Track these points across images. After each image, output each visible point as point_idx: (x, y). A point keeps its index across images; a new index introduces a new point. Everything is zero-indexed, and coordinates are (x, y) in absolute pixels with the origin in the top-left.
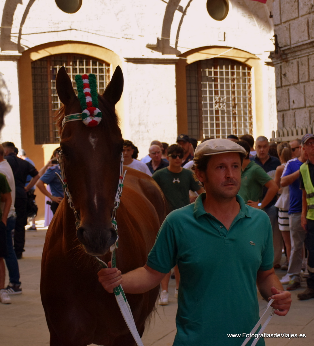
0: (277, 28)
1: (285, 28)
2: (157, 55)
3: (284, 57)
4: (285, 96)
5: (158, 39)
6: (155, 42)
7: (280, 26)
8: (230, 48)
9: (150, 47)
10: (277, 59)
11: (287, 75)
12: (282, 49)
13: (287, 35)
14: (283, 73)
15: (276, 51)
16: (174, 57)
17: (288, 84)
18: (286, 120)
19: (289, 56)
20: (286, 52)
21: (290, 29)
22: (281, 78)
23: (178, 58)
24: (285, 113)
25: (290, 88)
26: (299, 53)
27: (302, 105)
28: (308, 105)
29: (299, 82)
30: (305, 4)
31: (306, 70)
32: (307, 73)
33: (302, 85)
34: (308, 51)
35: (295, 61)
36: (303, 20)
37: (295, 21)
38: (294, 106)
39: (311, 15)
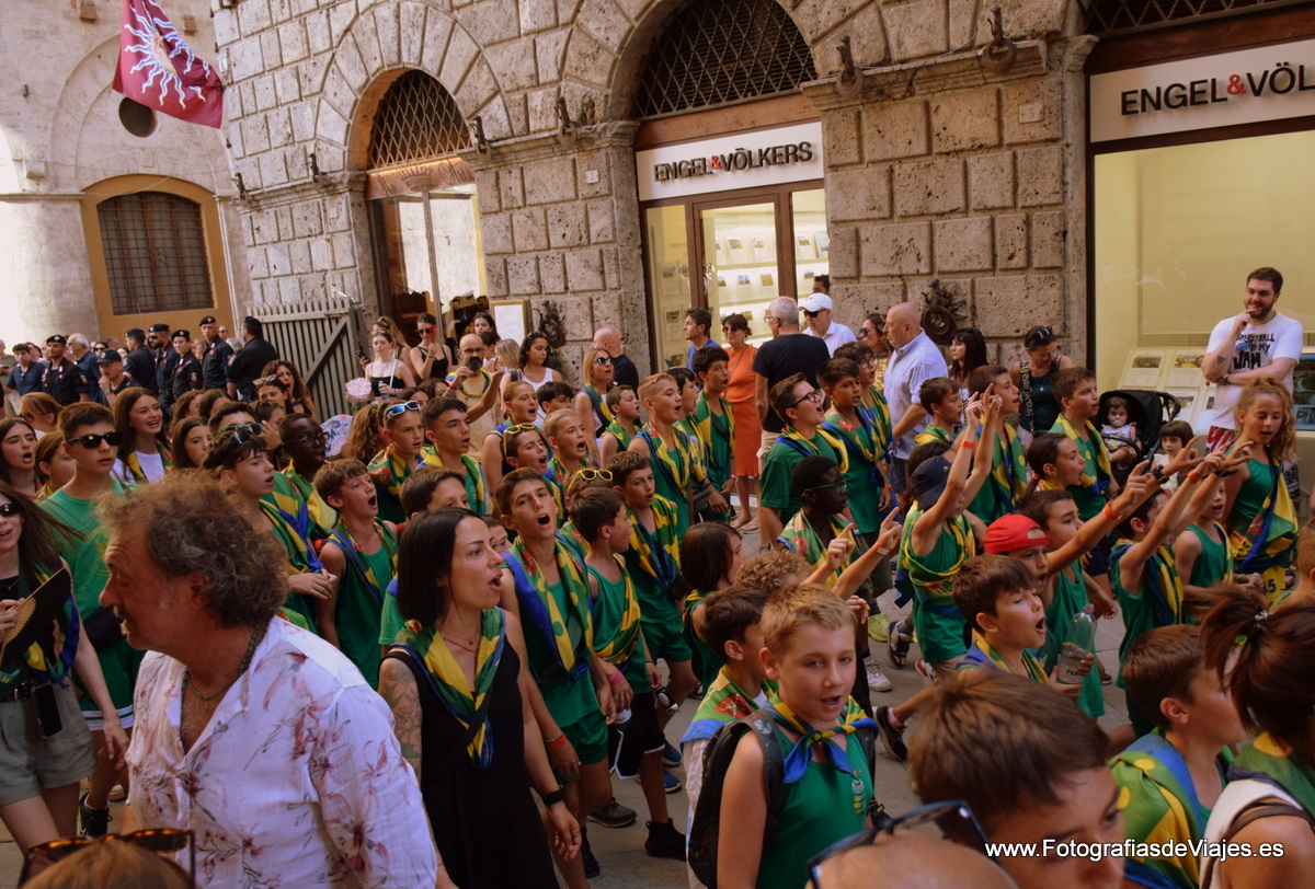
0: (239, 162)
1: (250, 165)
3: (255, 204)
4: (262, 258)
6: (40, 169)
7: (244, 160)
8: (162, 177)
10: (245, 207)
11: (262, 229)
12: (251, 193)
13: (257, 174)
14: (255, 226)
15: (242, 197)
16: (76, 192)
17: (265, 241)
18: (265, 291)
19: (262, 203)
20: (257, 198)
21: (259, 165)
22: (253, 234)
23: (81, 193)
24: (263, 281)
25: (268, 247)
26: (276, 200)
27: (288, 271)
28: (295, 271)
29: (279, 240)
30: (278, 132)
31: (289, 223)
32: (290, 228)
33: (285, 244)
34: (289, 197)
35: (271, 211)
36: (278, 154)
37: (266, 155)
38: (277, 273)
39: (289, 148)
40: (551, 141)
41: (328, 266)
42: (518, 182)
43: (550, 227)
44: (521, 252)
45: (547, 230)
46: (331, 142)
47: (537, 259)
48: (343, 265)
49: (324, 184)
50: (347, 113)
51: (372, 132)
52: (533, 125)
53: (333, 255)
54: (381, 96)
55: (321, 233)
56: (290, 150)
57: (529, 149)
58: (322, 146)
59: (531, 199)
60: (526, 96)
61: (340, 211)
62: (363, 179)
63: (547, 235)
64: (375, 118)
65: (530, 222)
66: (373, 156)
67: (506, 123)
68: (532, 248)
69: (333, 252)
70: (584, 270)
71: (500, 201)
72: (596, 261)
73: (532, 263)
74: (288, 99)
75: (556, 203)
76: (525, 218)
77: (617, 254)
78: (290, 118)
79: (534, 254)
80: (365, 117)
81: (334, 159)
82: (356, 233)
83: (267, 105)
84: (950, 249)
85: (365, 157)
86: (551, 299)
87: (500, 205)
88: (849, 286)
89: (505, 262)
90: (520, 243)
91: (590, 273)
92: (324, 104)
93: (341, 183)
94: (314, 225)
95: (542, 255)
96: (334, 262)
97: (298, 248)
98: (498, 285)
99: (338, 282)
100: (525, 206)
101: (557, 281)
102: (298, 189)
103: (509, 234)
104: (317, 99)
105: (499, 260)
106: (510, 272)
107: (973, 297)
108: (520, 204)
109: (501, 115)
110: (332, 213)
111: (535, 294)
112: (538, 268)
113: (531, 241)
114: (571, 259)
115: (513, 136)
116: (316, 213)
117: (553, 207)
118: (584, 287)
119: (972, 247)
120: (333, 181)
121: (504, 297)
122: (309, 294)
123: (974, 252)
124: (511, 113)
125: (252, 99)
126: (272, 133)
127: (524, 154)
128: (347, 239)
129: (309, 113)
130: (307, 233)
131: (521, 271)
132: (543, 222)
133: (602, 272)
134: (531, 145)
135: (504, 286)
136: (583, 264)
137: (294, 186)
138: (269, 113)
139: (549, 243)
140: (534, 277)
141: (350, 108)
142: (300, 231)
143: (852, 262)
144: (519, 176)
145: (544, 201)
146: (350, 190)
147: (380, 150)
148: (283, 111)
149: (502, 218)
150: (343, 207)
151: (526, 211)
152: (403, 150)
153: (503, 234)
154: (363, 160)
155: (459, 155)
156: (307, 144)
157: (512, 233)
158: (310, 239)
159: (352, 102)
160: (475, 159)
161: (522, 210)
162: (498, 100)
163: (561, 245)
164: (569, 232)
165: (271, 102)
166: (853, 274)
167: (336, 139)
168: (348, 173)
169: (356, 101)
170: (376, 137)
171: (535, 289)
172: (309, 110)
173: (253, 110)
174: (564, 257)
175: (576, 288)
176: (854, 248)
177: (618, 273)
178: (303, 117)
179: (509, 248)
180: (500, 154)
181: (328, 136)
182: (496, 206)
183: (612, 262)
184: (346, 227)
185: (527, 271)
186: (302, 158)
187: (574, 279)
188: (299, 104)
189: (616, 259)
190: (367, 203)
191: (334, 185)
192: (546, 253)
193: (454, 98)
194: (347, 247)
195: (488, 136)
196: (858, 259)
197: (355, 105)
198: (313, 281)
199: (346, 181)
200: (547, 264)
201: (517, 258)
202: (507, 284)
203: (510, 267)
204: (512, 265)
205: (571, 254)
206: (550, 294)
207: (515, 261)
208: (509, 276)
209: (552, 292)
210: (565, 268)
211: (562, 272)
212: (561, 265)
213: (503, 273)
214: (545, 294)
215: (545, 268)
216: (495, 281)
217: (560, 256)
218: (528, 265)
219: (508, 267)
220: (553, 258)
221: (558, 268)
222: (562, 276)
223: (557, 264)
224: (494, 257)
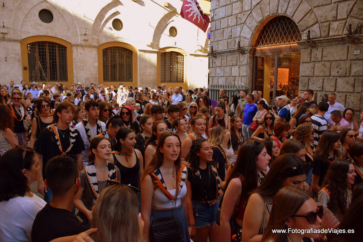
0: (212, 43)
1: (216, 44)
2: (151, 49)
3: (215, 55)
4: (214, 71)
5: (151, 43)
6: (150, 44)
7: (213, 43)
8: (177, 48)
9: (148, 46)
10: (212, 56)
11: (216, 63)
12: (214, 52)
13: (217, 47)
14: (214, 62)
15: (212, 53)
16: (157, 50)
17: (216, 66)
18: (213, 81)
19: (217, 55)
20: (216, 54)
21: (218, 44)
22: (213, 64)
23: (158, 51)
24: (213, 78)
25: (217, 68)
26: (223, 54)
27: (222, 75)
28: (225, 76)
29: (221, 66)
30: (227, 35)
31: (226, 61)
32: (226, 63)
33: (223, 67)
34: (227, 54)
35: (220, 58)
36: (226, 41)
37: (221, 41)
38: (218, 76)
39: (230, 39)
40: (340, 39)
41: (237, 75)
42: (321, 53)
43: (332, 69)
44: (316, 76)
45: (330, 70)
46: (245, 38)
47: (324, 79)
48: (242, 75)
49: (241, 51)
50: (253, 29)
51: (259, 35)
52: (331, 34)
53: (239, 72)
54: (265, 24)
55: (237, 65)
56: (230, 40)
57: (328, 42)
58: (242, 39)
59: (324, 59)
60: (330, 24)
61: (245, 59)
62: (254, 50)
63: (330, 71)
64: (261, 31)
65: (323, 66)
66: (258, 43)
67: (319, 33)
68: (322, 75)
69: (239, 71)
70: (345, 85)
71: (311, 59)
72: (352, 82)
73: (321, 81)
74: (232, 25)
75: (337, 61)
76: (321, 65)
78: (232, 31)
79: (322, 78)
80: (258, 31)
81: (246, 44)
82: (249, 66)
83: (224, 27)
85: (255, 43)
86: (327, 93)
87: (311, 60)
89: (309, 79)
90: (316, 73)
91: (348, 86)
92: (245, 26)
93: (247, 50)
94: (234, 63)
95: (325, 78)
96: (239, 74)
97: (227, 69)
98: (304, 86)
99: (240, 80)
100: (321, 61)
101: (331, 88)
102: (231, 52)
103: (312, 70)
104: (242, 25)
105: (307, 78)
106: (310, 83)
108: (320, 60)
109: (318, 30)
110: (242, 59)
111: (320, 91)
112: (323, 82)
113: (322, 73)
114: (340, 80)
115: (321, 37)
116: (236, 59)
117: (334, 62)
118: (344, 91)
120: (244, 50)
122: (229, 83)
124: (322, 30)
125: (220, 25)
126: (225, 35)
127: (325, 44)
128: (246, 67)
129: (239, 29)
130: (231, 65)
131: (315, 83)
132: (329, 67)
133: (354, 86)
134: (330, 40)
136: (345, 82)
137: (230, 51)
138: (224, 29)
139: (330, 74)
140: (321, 85)
141: (255, 28)
142: (229, 64)
144: (321, 51)
145: (330, 59)
146: (249, 53)
147: (261, 41)
148: (230, 29)
149: (311, 65)
150: (246, 58)
151: (322, 63)
152: (270, 41)
153: (310, 70)
154: (254, 43)
155: (297, 43)
156: (236, 38)
157: (314, 70)
158: (232, 67)
159: (256, 26)
160: (303, 45)
161: (320, 62)
162: (317, 25)
163: (336, 75)
164: (341, 71)
165: (226, 26)
167: (247, 37)
168: (250, 48)
169: (257, 25)
170: (260, 37)
171: (321, 89)
172: (239, 28)
173: (219, 28)
174: (336, 79)
175: (340, 90)
177: (362, 87)
178: (236, 30)
179: (312, 75)
180: (315, 43)
181: (245, 36)
182: (309, 60)
183: (360, 83)
184: (246, 64)
185: (318, 82)
186: (234, 43)
187: (340, 88)
188: (236, 26)
189: (362, 82)
190: (253, 57)
191: (244, 51)
192: (328, 77)
193: (297, 25)
194: (245, 70)
195: (311, 37)
197: (256, 27)
198: (230, 79)
199: (249, 50)
200: (328, 81)
201: (314, 78)
202: (308, 86)
203: (311, 81)
204: (312, 80)
205: (340, 79)
206: (327, 91)
207: (313, 79)
208: (309, 84)
209: (328, 91)
210: (336, 83)
211: (334, 84)
212: (335, 82)
213: (307, 83)
214: (325, 91)
215: (327, 83)
216: (303, 85)
217: (335, 79)
218: (319, 81)
219: (310, 81)
220: (331, 79)
221: (333, 83)
222: (334, 86)
223: (333, 82)
224: (304, 77)
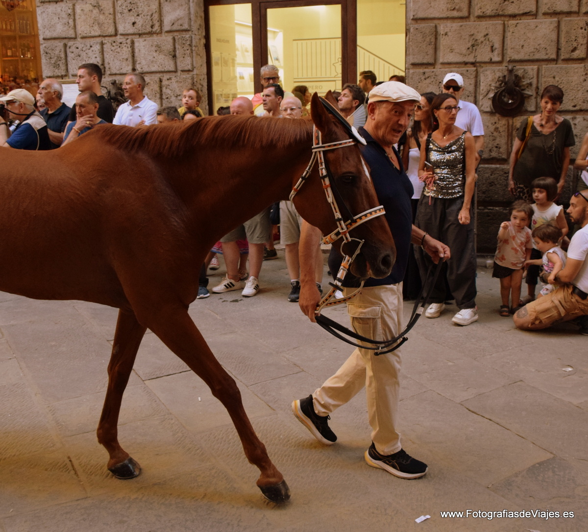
43: (118, 16)
44: (83, 38)
45: (115, 19)
47: (102, 44)
63: (115, 23)
65: (96, 11)
68: (97, 34)
70: (155, 54)
72: (169, 46)
73: (97, 48)
76: (91, 8)
77: (191, 41)
79: (99, 40)
84: (522, 43)
86: (118, 79)
88: (426, 70)
89: (65, 46)
90: (82, 29)
91: (162, 56)
95: (106, 40)
98: (56, 66)
101: (124, 64)
103: (71, 22)
105: (60, 45)
106: (70, 55)
107: (538, 81)
112: (102, 52)
113: (96, 27)
114: (140, 44)
118: (153, 69)
119: (541, 42)
121: (62, 77)
123: (543, 46)
131: (83, 54)
132: (111, 10)
133: (174, 56)
135: (63, 67)
136: (154, 48)
139: (116, 30)
140: (99, 60)
143: (431, 51)
149: (65, 7)
151: (92, 1)
153: (65, 21)
157: (74, 20)
161: (88, 0)
163: (131, 31)
164: (139, 21)
166: (431, 61)
174: (133, 43)
175: (146, 69)
176: (433, 40)
177: (192, 58)
179: (71, 33)
183: (187, 47)
185: (90, 54)
187: (144, 62)
189: (190, 45)
192: (113, 39)
196: (436, 50)
200: (113, 48)
201: (79, 43)
202: (67, 65)
203: (71, 50)
204: (73, 49)
205: (141, 40)
206: (116, 74)
207: (77, 45)
208: (69, 59)
209: (118, 72)
210: (133, 52)
211: (130, 56)
212: (130, 49)
213: (63, 56)
214: (110, 75)
215: (111, 52)
216: (53, 62)
217: (129, 41)
218: (92, 49)
219: (68, 51)
220: (121, 43)
221: (126, 52)
222: (130, 59)
223: (125, 49)
224: (53, 41)
